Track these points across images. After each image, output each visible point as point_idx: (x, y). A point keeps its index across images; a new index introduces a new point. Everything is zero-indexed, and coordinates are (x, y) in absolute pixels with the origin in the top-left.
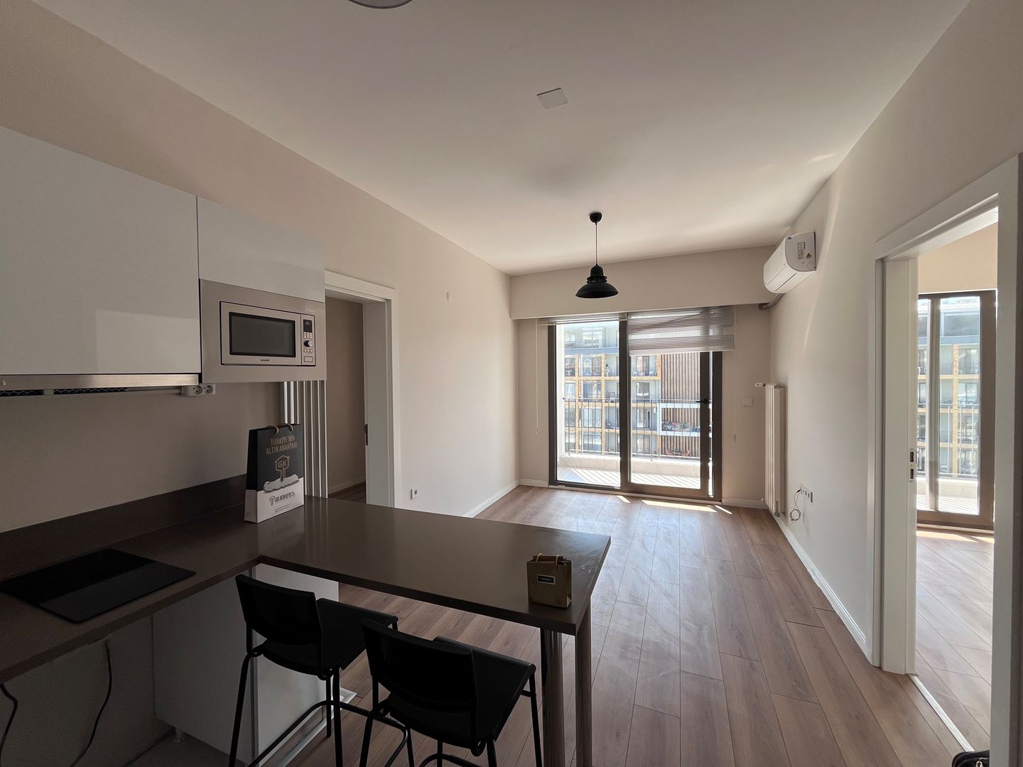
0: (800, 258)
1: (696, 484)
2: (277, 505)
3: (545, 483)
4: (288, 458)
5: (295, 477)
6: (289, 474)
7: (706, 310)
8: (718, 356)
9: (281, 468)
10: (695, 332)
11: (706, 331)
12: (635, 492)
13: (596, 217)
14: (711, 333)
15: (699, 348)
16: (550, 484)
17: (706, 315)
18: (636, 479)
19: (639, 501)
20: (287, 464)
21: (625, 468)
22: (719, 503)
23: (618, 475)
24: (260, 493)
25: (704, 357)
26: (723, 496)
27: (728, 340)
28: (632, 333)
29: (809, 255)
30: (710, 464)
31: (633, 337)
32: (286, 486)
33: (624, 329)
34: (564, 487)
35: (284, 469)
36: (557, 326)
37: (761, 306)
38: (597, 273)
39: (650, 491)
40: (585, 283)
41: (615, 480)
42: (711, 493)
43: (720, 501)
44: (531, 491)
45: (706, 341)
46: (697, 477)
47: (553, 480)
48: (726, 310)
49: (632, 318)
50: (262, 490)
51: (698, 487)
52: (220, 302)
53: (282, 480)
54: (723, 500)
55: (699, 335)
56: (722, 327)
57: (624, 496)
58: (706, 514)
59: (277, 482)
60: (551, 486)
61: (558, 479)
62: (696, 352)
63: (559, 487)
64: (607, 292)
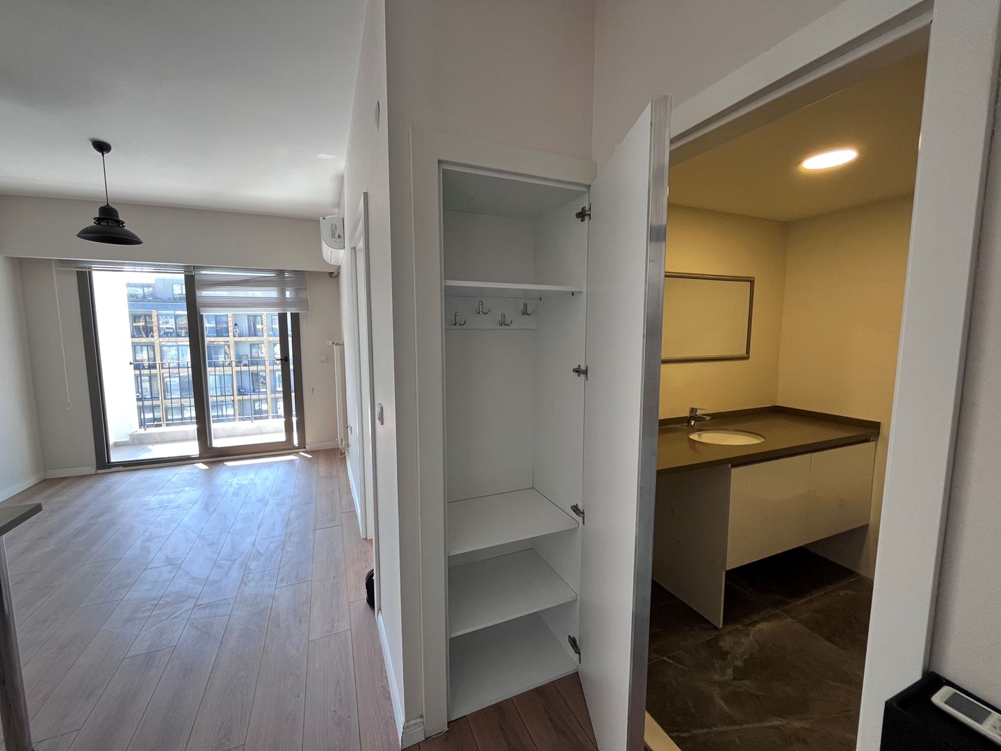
0: (332, 237)
1: (282, 437)
3: (90, 470)
7: (281, 272)
8: (295, 317)
10: (272, 293)
11: (283, 293)
12: (213, 456)
13: (101, 147)
14: (288, 294)
15: (277, 309)
16: (98, 469)
17: (280, 278)
18: (217, 443)
19: (220, 465)
21: (204, 434)
22: (304, 450)
23: (196, 443)
25: (282, 318)
26: (307, 442)
27: (300, 302)
28: (199, 289)
29: (339, 236)
30: (294, 419)
31: (204, 294)
33: (191, 283)
34: (121, 468)
36: (93, 272)
37: (331, 274)
38: (108, 214)
39: (233, 453)
42: (296, 442)
43: (305, 448)
44: (63, 484)
45: (282, 302)
47: (103, 463)
48: (300, 274)
49: (202, 272)
51: (284, 439)
54: (307, 447)
55: (276, 296)
56: (298, 290)
57: (203, 463)
58: (291, 462)
60: (100, 471)
61: (113, 461)
62: (274, 313)
63: (113, 469)
64: (128, 239)
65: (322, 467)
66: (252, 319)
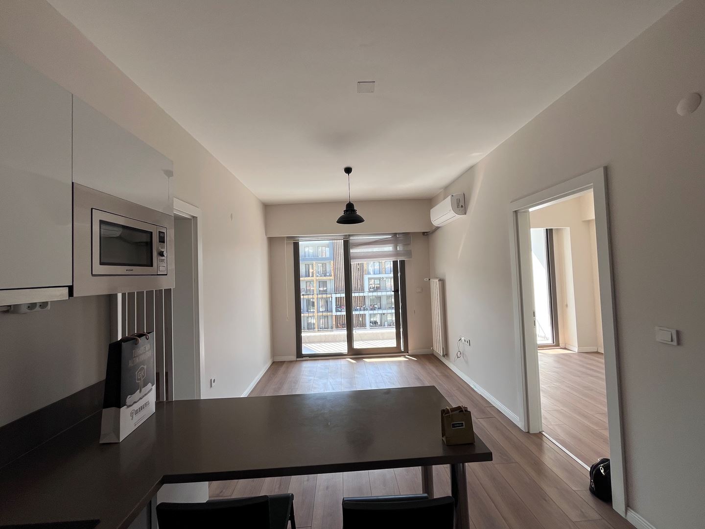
2: (136, 418)
3: (294, 358)
4: (145, 367)
5: (147, 387)
6: (145, 384)
7: (395, 234)
8: (402, 262)
9: (140, 379)
10: (389, 248)
11: (396, 247)
12: (357, 354)
13: (348, 170)
14: (399, 249)
15: (394, 258)
16: (297, 358)
17: (396, 238)
18: (357, 345)
19: (362, 360)
20: (144, 373)
21: (350, 338)
22: (407, 354)
23: (345, 345)
24: (123, 410)
25: (395, 263)
26: (409, 349)
27: (409, 253)
28: (351, 248)
29: (462, 206)
30: (401, 330)
31: (353, 251)
32: (143, 397)
33: (347, 246)
34: (308, 358)
35: (142, 379)
36: (300, 242)
37: (424, 233)
38: (350, 207)
39: (372, 352)
40: (342, 214)
41: (343, 348)
42: (402, 349)
43: (408, 352)
44: (285, 365)
45: (397, 254)
46: (394, 340)
47: (300, 354)
48: (406, 234)
49: (353, 238)
50: (125, 405)
51: (395, 346)
52: (92, 209)
53: (140, 391)
54: (409, 352)
55: (391, 250)
57: (350, 358)
58: (400, 362)
59: (137, 395)
60: (298, 359)
61: (303, 353)
62: (390, 261)
63: (304, 358)
64: (357, 220)
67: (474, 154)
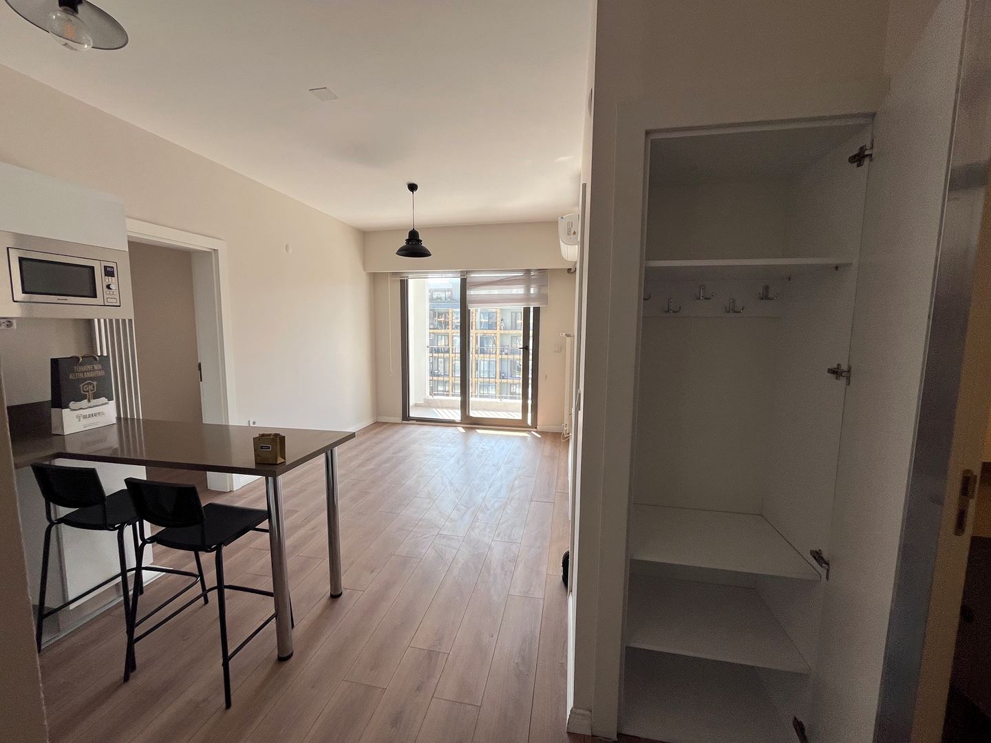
0: (568, 235)
1: (519, 416)
2: (84, 422)
3: (399, 419)
4: (95, 383)
5: (104, 400)
6: (96, 396)
7: (528, 271)
8: (537, 310)
10: (519, 290)
11: (528, 289)
12: (471, 423)
13: (413, 187)
14: (532, 291)
15: (522, 304)
16: (403, 420)
17: (527, 276)
18: (473, 413)
19: (474, 431)
21: (464, 405)
22: (535, 430)
23: (459, 412)
24: (65, 411)
25: (526, 311)
26: (538, 424)
27: (543, 297)
28: (469, 289)
30: (530, 402)
31: (471, 293)
32: (94, 407)
33: (464, 286)
34: (415, 422)
36: (410, 281)
37: (569, 271)
38: (413, 236)
41: (456, 415)
42: (529, 422)
43: (536, 428)
44: (385, 426)
45: (527, 297)
46: (519, 412)
47: (406, 417)
48: (542, 271)
49: (472, 275)
50: (68, 408)
51: (520, 418)
52: (8, 248)
53: (89, 401)
54: (538, 427)
55: (522, 293)
56: (540, 287)
57: (463, 427)
59: (84, 403)
60: (404, 422)
61: (411, 416)
62: (519, 308)
63: (411, 422)
64: (423, 253)
65: (547, 448)
66: (514, 314)
67: (561, 159)
